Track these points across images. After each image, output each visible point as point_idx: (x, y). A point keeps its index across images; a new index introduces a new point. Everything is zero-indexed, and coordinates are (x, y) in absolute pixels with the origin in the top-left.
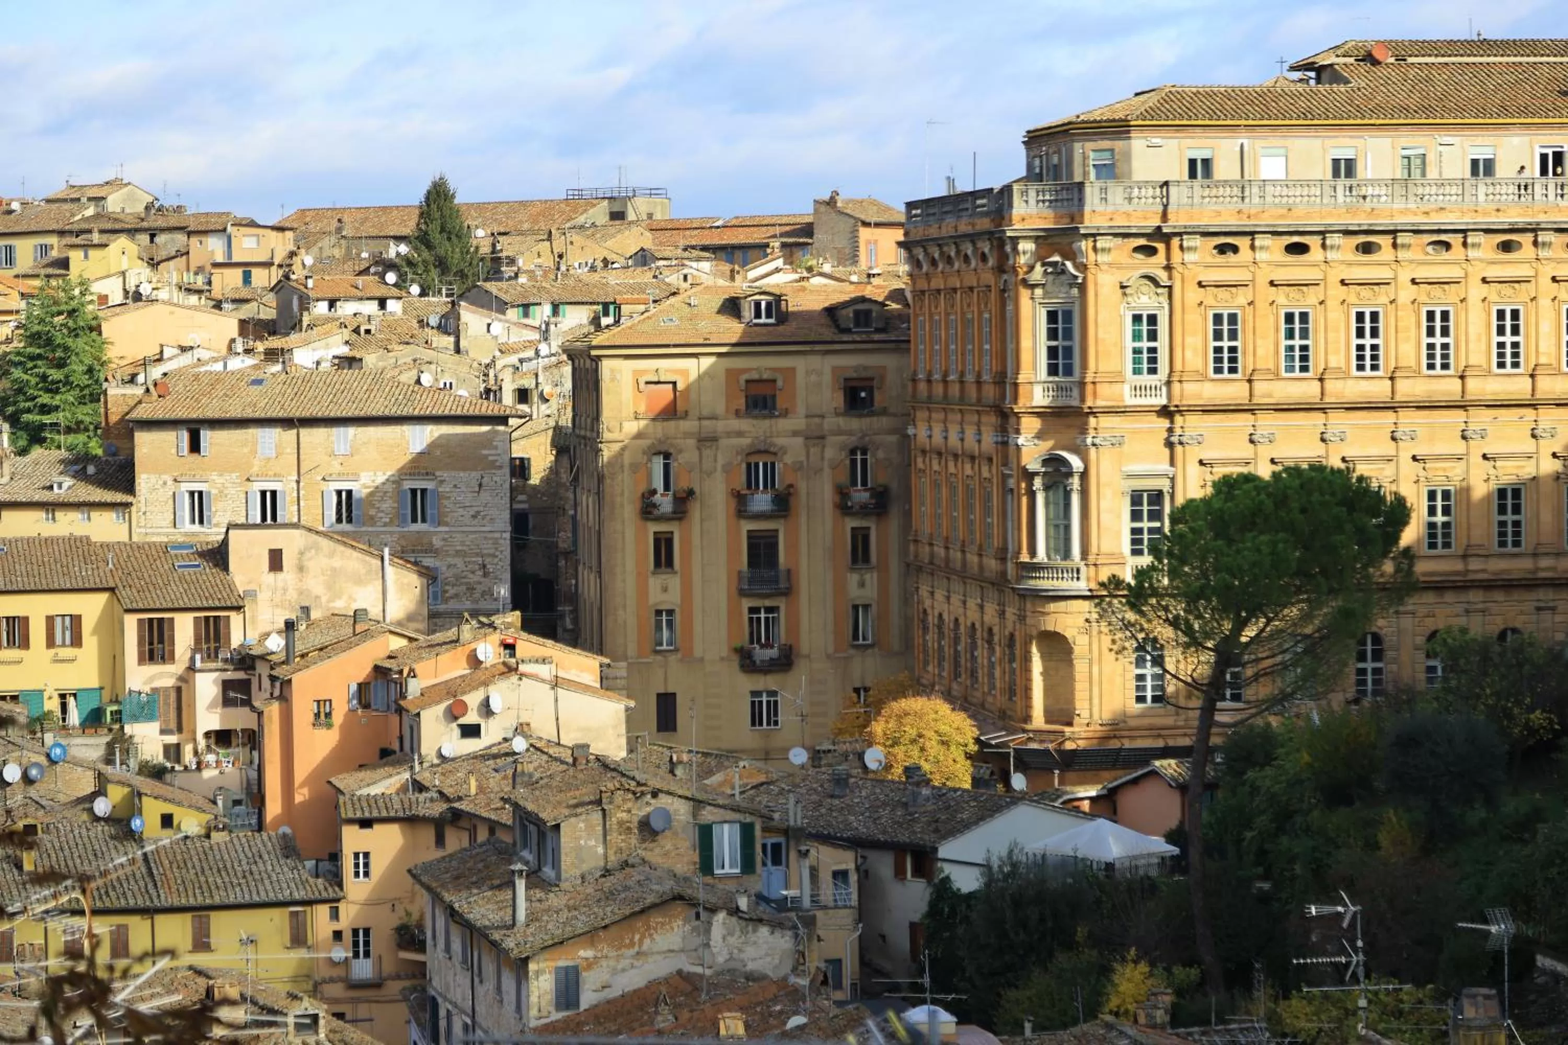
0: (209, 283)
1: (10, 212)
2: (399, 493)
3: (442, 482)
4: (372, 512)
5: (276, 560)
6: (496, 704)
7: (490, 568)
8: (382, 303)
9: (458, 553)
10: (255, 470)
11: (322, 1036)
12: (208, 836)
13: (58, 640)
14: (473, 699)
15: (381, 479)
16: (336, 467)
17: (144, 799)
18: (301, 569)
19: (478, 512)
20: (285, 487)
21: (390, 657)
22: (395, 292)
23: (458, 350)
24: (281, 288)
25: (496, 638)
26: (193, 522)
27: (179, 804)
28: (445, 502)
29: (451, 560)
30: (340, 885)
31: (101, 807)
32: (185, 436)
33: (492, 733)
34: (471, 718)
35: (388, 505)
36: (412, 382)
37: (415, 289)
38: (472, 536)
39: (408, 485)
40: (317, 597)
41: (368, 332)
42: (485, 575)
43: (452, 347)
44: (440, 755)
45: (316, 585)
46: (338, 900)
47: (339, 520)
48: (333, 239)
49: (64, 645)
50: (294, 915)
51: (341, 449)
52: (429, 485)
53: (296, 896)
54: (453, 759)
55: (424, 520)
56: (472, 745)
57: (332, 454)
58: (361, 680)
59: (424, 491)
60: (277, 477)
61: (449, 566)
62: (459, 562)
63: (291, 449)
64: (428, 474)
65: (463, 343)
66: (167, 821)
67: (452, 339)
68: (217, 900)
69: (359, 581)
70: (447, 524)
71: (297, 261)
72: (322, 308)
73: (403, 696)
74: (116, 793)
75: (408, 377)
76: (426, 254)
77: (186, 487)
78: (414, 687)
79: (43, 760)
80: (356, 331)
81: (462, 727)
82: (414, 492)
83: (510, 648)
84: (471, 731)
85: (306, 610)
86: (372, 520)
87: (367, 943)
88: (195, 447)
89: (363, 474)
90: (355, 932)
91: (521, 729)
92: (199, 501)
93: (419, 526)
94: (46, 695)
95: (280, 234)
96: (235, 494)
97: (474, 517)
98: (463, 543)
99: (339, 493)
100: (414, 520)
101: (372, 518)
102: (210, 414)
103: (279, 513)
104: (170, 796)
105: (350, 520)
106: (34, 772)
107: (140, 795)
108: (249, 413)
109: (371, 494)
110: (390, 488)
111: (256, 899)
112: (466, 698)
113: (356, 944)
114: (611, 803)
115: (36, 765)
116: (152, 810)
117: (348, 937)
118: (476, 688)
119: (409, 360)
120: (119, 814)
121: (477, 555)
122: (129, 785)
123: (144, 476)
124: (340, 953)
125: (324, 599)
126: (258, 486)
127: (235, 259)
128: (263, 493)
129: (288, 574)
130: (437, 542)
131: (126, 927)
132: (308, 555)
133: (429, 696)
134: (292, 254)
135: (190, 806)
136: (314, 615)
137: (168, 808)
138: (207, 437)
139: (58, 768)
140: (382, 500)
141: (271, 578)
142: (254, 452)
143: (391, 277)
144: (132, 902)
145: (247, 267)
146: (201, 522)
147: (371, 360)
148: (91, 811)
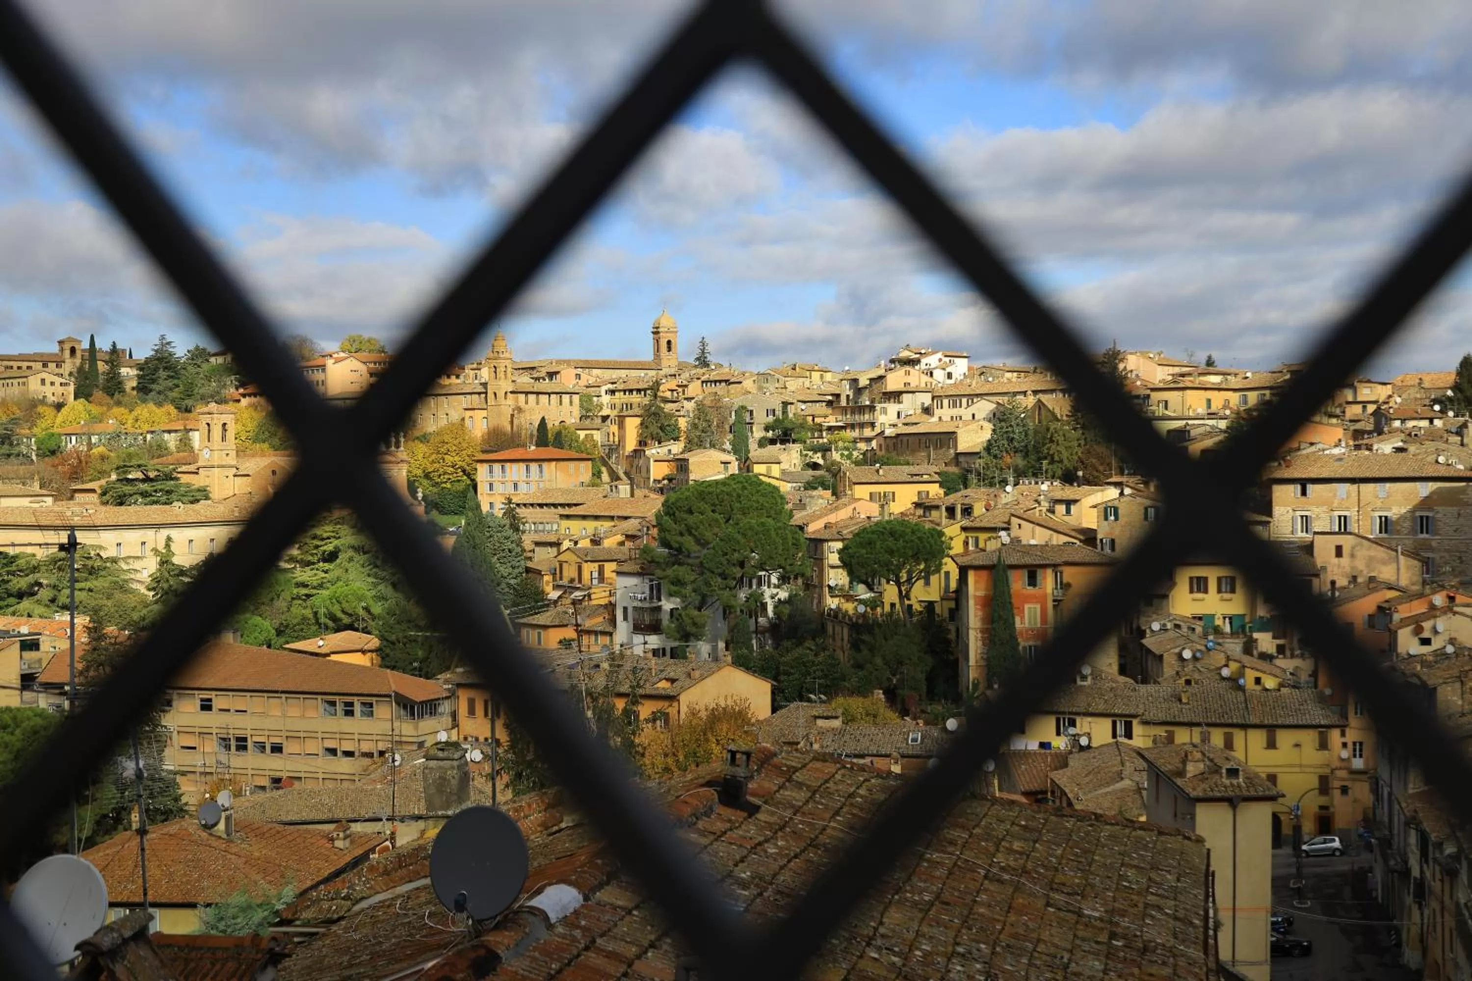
0: (1344, 412)
1: (1247, 378)
2: (1414, 518)
3: (1437, 512)
4: (1399, 528)
5: (1339, 552)
6: (1440, 628)
7: (1464, 558)
8: (1431, 421)
9: (1446, 551)
10: (1335, 505)
11: (1241, 780)
12: (1279, 690)
13: (1224, 590)
14: (1427, 625)
15: (1403, 510)
16: (1379, 504)
17: (1246, 669)
18: (1352, 556)
19: (1457, 529)
20: (1352, 513)
21: (1387, 601)
22: (1440, 415)
23: (1462, 445)
24: (1377, 413)
25: (1444, 593)
26: (1302, 532)
27: (1264, 672)
28: (1439, 523)
29: (1443, 554)
30: (1347, 719)
31: (1225, 672)
32: (1299, 487)
33: (1437, 644)
34: (1426, 634)
35: (1407, 524)
36: (1433, 461)
37: (1451, 414)
38: (1453, 542)
39: (1418, 514)
40: (1361, 571)
41: (1416, 435)
42: (1461, 562)
43: (1459, 443)
44: (1408, 654)
45: (1360, 565)
46: (1346, 726)
47: (1381, 532)
48: (1416, 389)
49: (1226, 592)
50: (1320, 733)
51: (1382, 495)
52: (1430, 514)
53: (1322, 723)
54: (1415, 656)
55: (1427, 533)
56: (1425, 649)
57: (1377, 497)
58: (1371, 613)
59: (1427, 517)
60: (1347, 509)
61: (1441, 557)
62: (1446, 554)
63: (1354, 494)
64: (1430, 509)
65: (1465, 441)
66: (1258, 681)
67: (1459, 438)
68: (1280, 722)
69: (1384, 563)
70: (1439, 535)
71: (1392, 400)
72: (1397, 424)
73: (1391, 621)
74: (1234, 666)
75: (1431, 458)
76: (1459, 395)
77: (1299, 513)
78: (1396, 617)
79: (1203, 648)
80: (1410, 435)
81: (1421, 639)
82: (1422, 517)
83: (1452, 599)
84: (1426, 642)
85: (1355, 578)
86: (1398, 532)
87: (1361, 750)
88: (1304, 493)
89: (1393, 508)
90: (1354, 744)
91: (1452, 641)
92: (1306, 520)
93: (1425, 536)
94: (1216, 617)
95: (1384, 387)
96: (1325, 516)
97: (1455, 531)
98: (1449, 545)
99: (1380, 517)
100: (1422, 532)
101: (1398, 531)
102: (1313, 475)
103: (1348, 527)
104: (1260, 668)
105: (1386, 532)
106: (1198, 655)
107: (1244, 667)
108: (1332, 475)
109: (1399, 519)
110: (1409, 515)
111: (1300, 723)
112: (1423, 624)
113: (1355, 750)
114: (1466, 677)
115: (1200, 651)
116: (1250, 676)
117: (1350, 746)
118: (1429, 619)
119: (1433, 449)
120: (1234, 677)
121: (1457, 551)
122: (1240, 662)
123: (1277, 508)
124: (1345, 754)
125: (1365, 572)
126: (1337, 513)
127: (1359, 399)
128: (1340, 517)
129: (1345, 561)
130: (1434, 544)
131: (1232, 733)
132: (1358, 548)
133: (1404, 622)
134: (1390, 397)
135: (1270, 674)
136: (1360, 580)
137: (1259, 674)
138: (1310, 488)
139: (1211, 653)
140: (1404, 522)
141: (1336, 560)
142: (1335, 495)
143: (1437, 408)
144: (1235, 721)
145: (1364, 404)
146: (1307, 532)
147: (1412, 449)
148: (1220, 674)
